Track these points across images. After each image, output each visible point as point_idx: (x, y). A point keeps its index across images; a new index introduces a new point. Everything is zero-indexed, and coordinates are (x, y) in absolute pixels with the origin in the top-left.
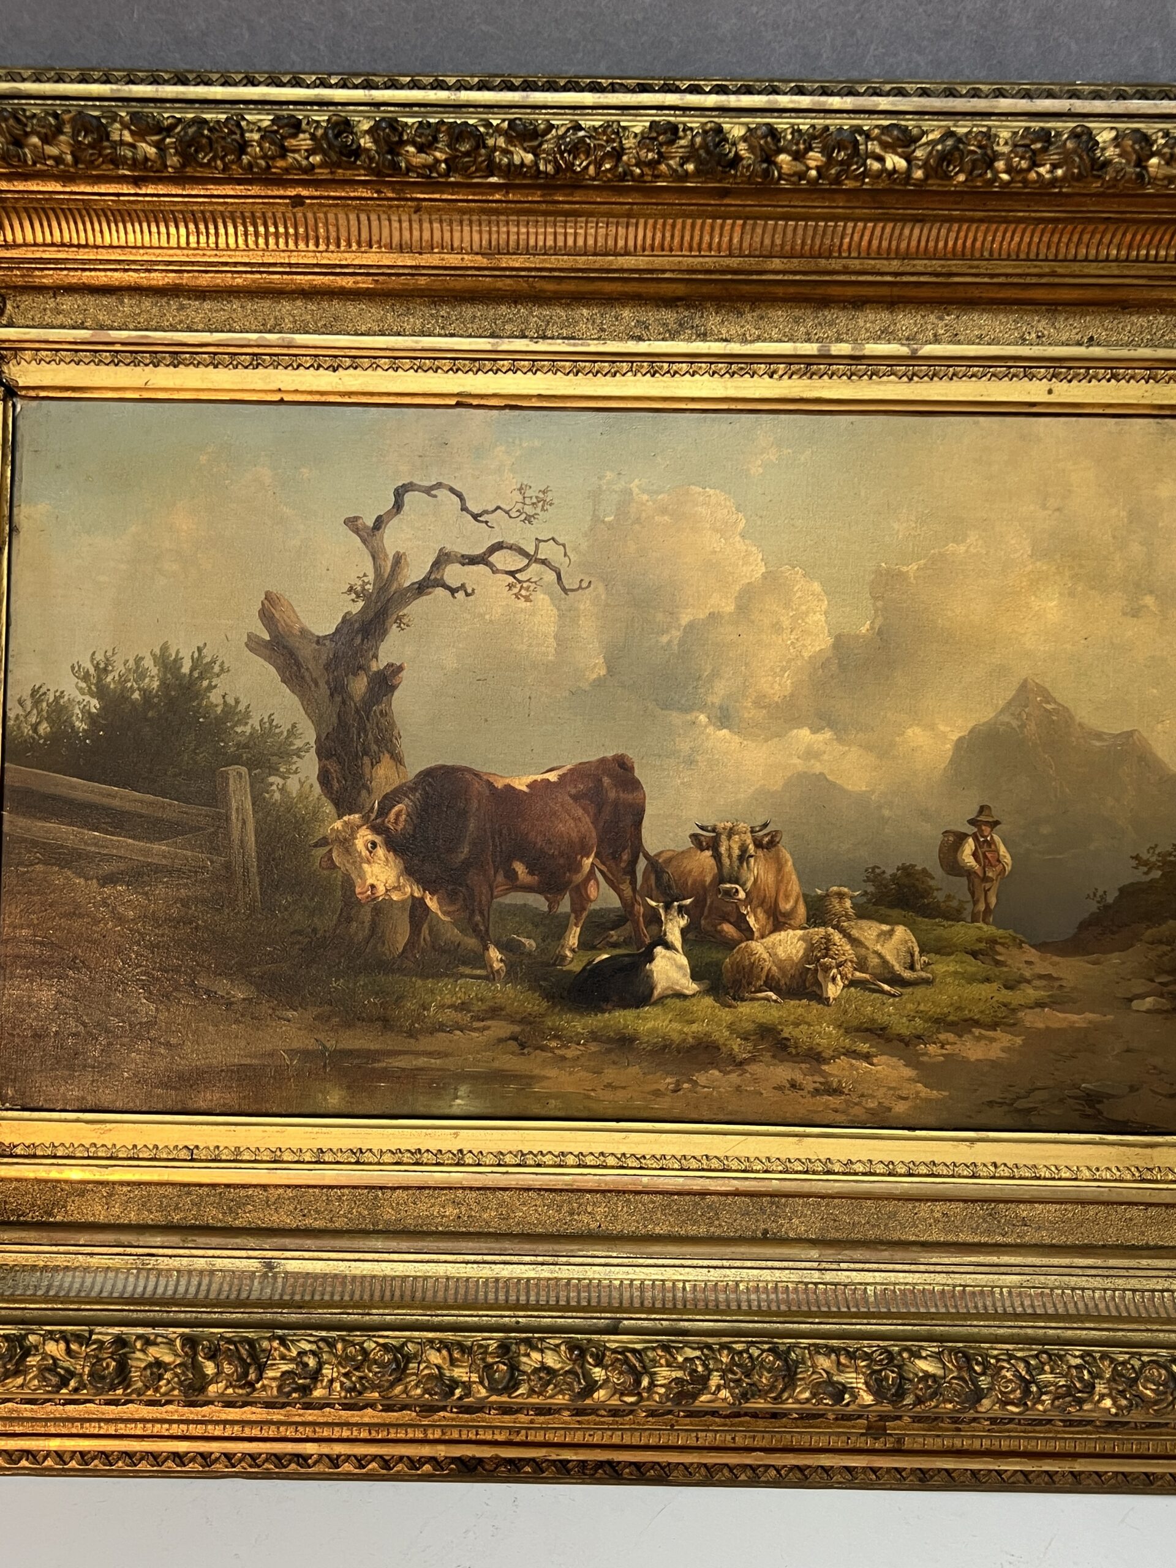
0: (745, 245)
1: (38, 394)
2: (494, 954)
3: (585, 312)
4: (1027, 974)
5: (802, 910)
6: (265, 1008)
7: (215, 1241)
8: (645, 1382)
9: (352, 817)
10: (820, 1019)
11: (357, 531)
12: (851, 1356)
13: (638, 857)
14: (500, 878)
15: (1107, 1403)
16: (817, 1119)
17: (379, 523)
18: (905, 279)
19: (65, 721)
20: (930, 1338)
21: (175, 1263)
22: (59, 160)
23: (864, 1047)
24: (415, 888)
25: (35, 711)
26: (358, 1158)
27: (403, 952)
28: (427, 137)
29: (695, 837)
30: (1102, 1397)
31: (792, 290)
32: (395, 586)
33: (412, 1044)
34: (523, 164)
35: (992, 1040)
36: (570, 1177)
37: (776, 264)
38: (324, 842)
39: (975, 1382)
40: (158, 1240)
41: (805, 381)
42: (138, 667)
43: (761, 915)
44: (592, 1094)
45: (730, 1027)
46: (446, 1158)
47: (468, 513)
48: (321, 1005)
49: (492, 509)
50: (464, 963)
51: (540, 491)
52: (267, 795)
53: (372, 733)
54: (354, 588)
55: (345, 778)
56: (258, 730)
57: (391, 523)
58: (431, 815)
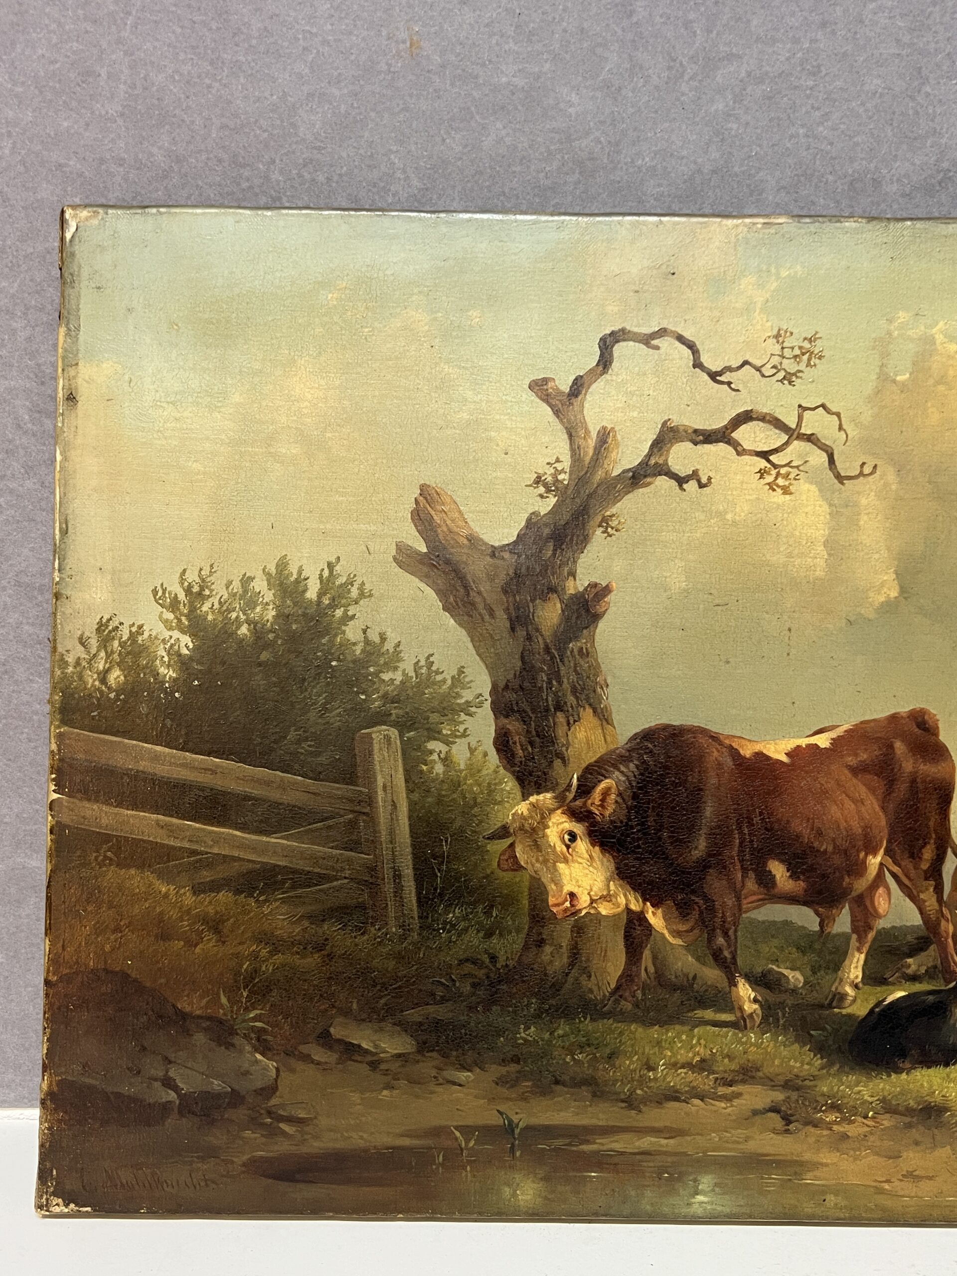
2: (745, 991)
6: (427, 1066)
9: (541, 797)
11: (546, 398)
13: (945, 853)
14: (751, 884)
17: (578, 387)
19: (146, 666)
24: (631, 898)
25: (103, 654)
27: (618, 988)
32: (599, 475)
33: (631, 1118)
38: (504, 832)
42: (245, 591)
44: (886, 1186)
47: (703, 371)
48: (504, 1062)
49: (737, 365)
50: (702, 1002)
51: (805, 339)
52: (425, 768)
53: (568, 679)
54: (543, 478)
55: (531, 743)
56: (412, 677)
57: (594, 386)
58: (652, 795)
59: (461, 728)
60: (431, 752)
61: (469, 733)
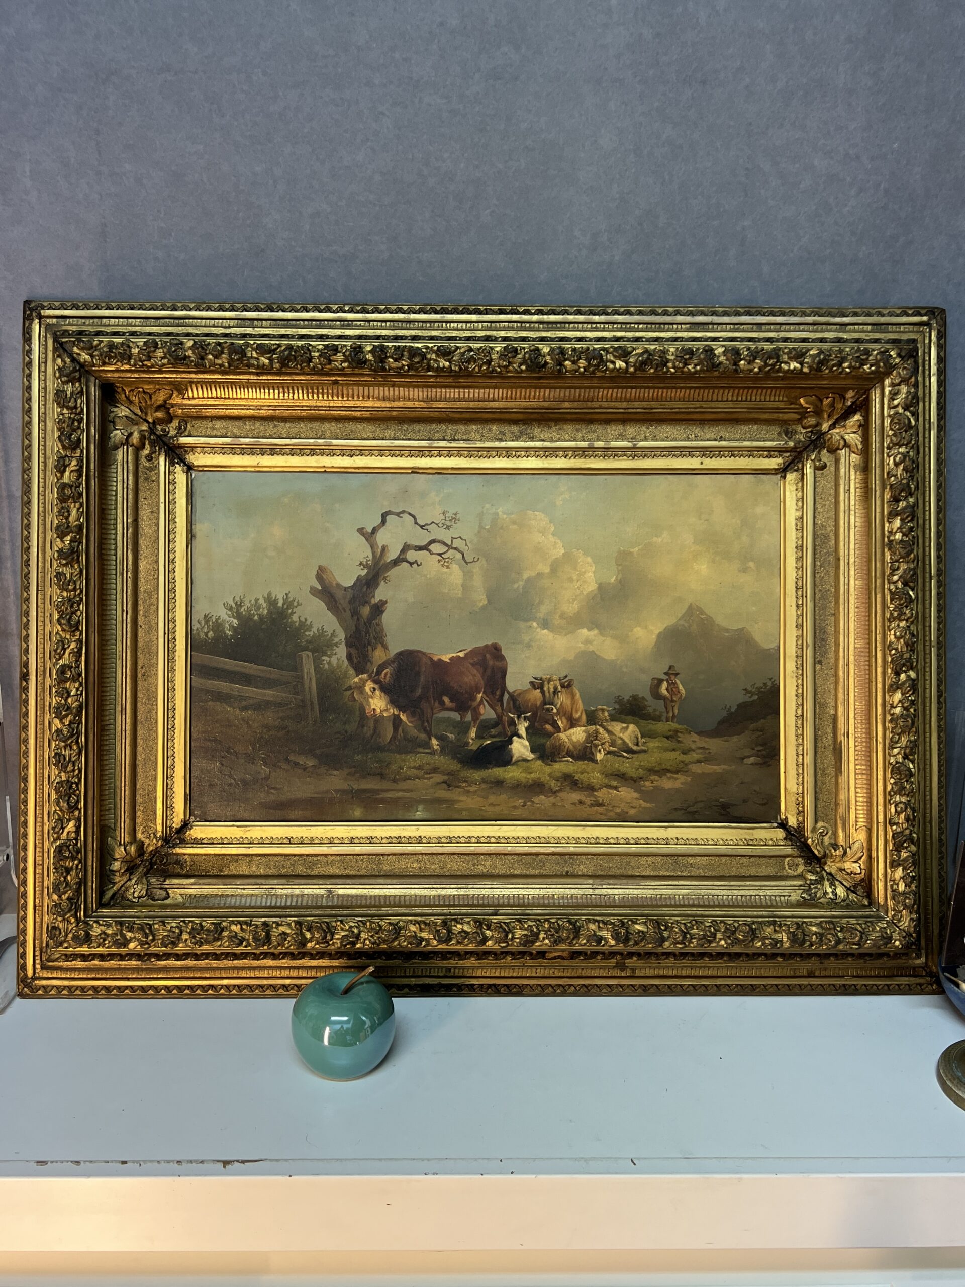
0: (552, 396)
1: (202, 469)
2: (434, 742)
3: (474, 427)
4: (693, 747)
5: (584, 718)
6: (323, 770)
7: (303, 881)
8: (510, 936)
9: (363, 676)
10: (593, 770)
11: (363, 535)
12: (605, 923)
13: (504, 693)
14: (437, 704)
15: (723, 942)
16: (592, 818)
17: (374, 531)
18: (630, 410)
19: (221, 631)
20: (642, 916)
21: (284, 892)
22: (221, 365)
23: (615, 783)
24: (395, 710)
25: (206, 626)
26: (371, 840)
27: (390, 741)
28: (399, 353)
29: (531, 683)
30: (720, 939)
31: (574, 416)
32: (382, 562)
33: (395, 786)
34: (444, 367)
35: (677, 779)
36: (473, 848)
37: (567, 405)
38: (350, 688)
39: (661, 934)
40: (276, 882)
41: (582, 460)
42: (256, 604)
43: (565, 720)
44: (483, 808)
45: (550, 775)
46: (413, 840)
47: (418, 525)
48: (350, 767)
49: (430, 523)
50: (420, 746)
51: (453, 514)
52: (321, 666)
53: (373, 634)
54: (363, 563)
55: (359, 657)
56: (316, 634)
57: (380, 530)
58: (402, 674)
59: (335, 652)
60: (324, 660)
61: (337, 653)
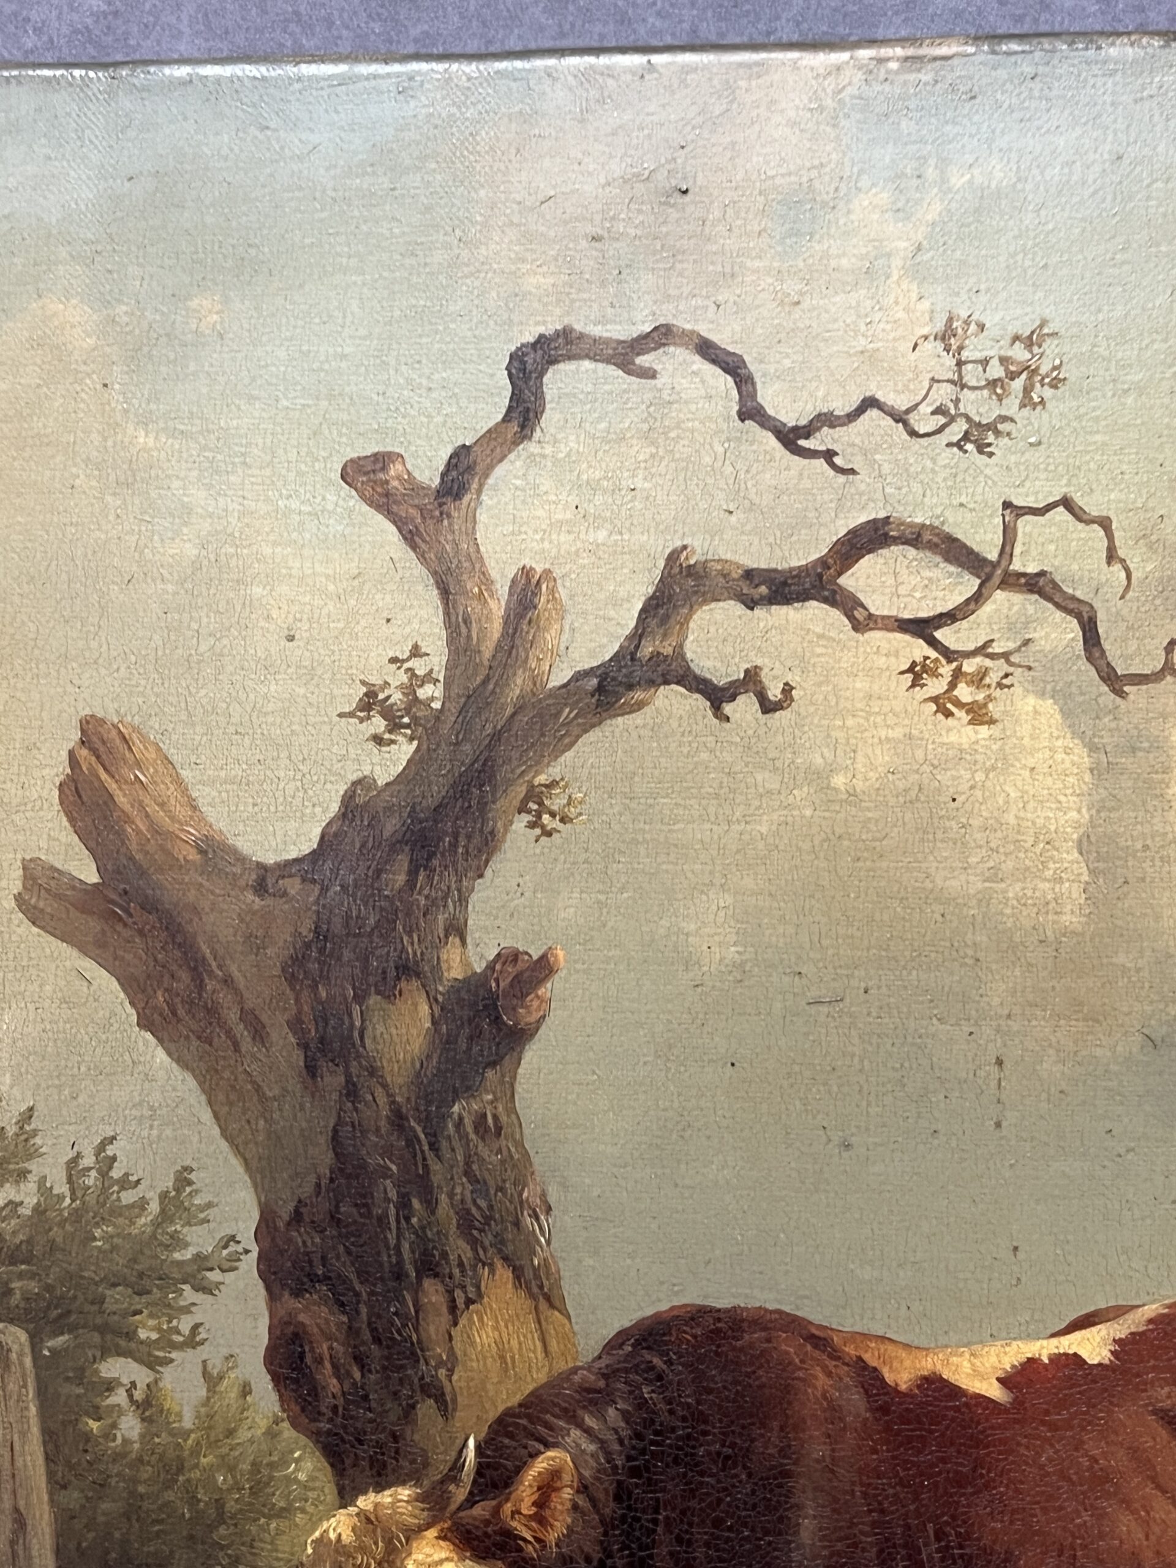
9: (386, 1497)
11: (385, 503)
17: (461, 473)
47: (762, 425)
49: (849, 409)
51: (1016, 338)
52: (94, 1425)
53: (451, 1195)
54: (381, 696)
55: (360, 1360)
56: (61, 1198)
57: (499, 471)
58: (664, 1490)
59: (185, 1325)
60: (110, 1386)
61: (203, 1336)
